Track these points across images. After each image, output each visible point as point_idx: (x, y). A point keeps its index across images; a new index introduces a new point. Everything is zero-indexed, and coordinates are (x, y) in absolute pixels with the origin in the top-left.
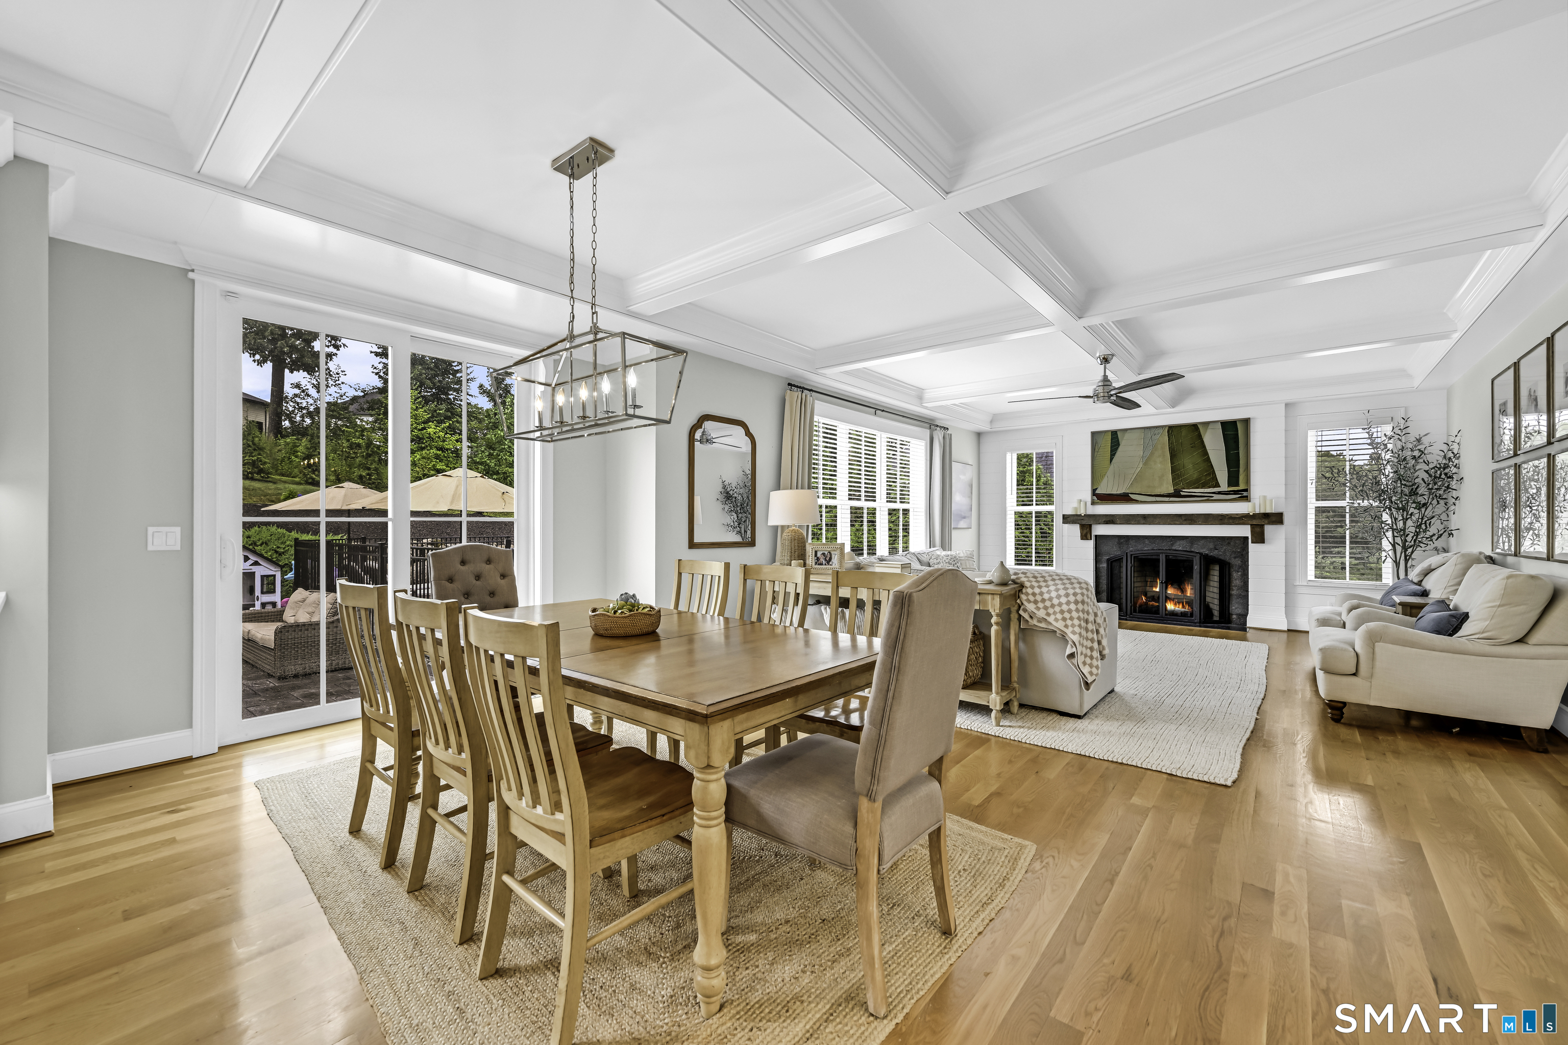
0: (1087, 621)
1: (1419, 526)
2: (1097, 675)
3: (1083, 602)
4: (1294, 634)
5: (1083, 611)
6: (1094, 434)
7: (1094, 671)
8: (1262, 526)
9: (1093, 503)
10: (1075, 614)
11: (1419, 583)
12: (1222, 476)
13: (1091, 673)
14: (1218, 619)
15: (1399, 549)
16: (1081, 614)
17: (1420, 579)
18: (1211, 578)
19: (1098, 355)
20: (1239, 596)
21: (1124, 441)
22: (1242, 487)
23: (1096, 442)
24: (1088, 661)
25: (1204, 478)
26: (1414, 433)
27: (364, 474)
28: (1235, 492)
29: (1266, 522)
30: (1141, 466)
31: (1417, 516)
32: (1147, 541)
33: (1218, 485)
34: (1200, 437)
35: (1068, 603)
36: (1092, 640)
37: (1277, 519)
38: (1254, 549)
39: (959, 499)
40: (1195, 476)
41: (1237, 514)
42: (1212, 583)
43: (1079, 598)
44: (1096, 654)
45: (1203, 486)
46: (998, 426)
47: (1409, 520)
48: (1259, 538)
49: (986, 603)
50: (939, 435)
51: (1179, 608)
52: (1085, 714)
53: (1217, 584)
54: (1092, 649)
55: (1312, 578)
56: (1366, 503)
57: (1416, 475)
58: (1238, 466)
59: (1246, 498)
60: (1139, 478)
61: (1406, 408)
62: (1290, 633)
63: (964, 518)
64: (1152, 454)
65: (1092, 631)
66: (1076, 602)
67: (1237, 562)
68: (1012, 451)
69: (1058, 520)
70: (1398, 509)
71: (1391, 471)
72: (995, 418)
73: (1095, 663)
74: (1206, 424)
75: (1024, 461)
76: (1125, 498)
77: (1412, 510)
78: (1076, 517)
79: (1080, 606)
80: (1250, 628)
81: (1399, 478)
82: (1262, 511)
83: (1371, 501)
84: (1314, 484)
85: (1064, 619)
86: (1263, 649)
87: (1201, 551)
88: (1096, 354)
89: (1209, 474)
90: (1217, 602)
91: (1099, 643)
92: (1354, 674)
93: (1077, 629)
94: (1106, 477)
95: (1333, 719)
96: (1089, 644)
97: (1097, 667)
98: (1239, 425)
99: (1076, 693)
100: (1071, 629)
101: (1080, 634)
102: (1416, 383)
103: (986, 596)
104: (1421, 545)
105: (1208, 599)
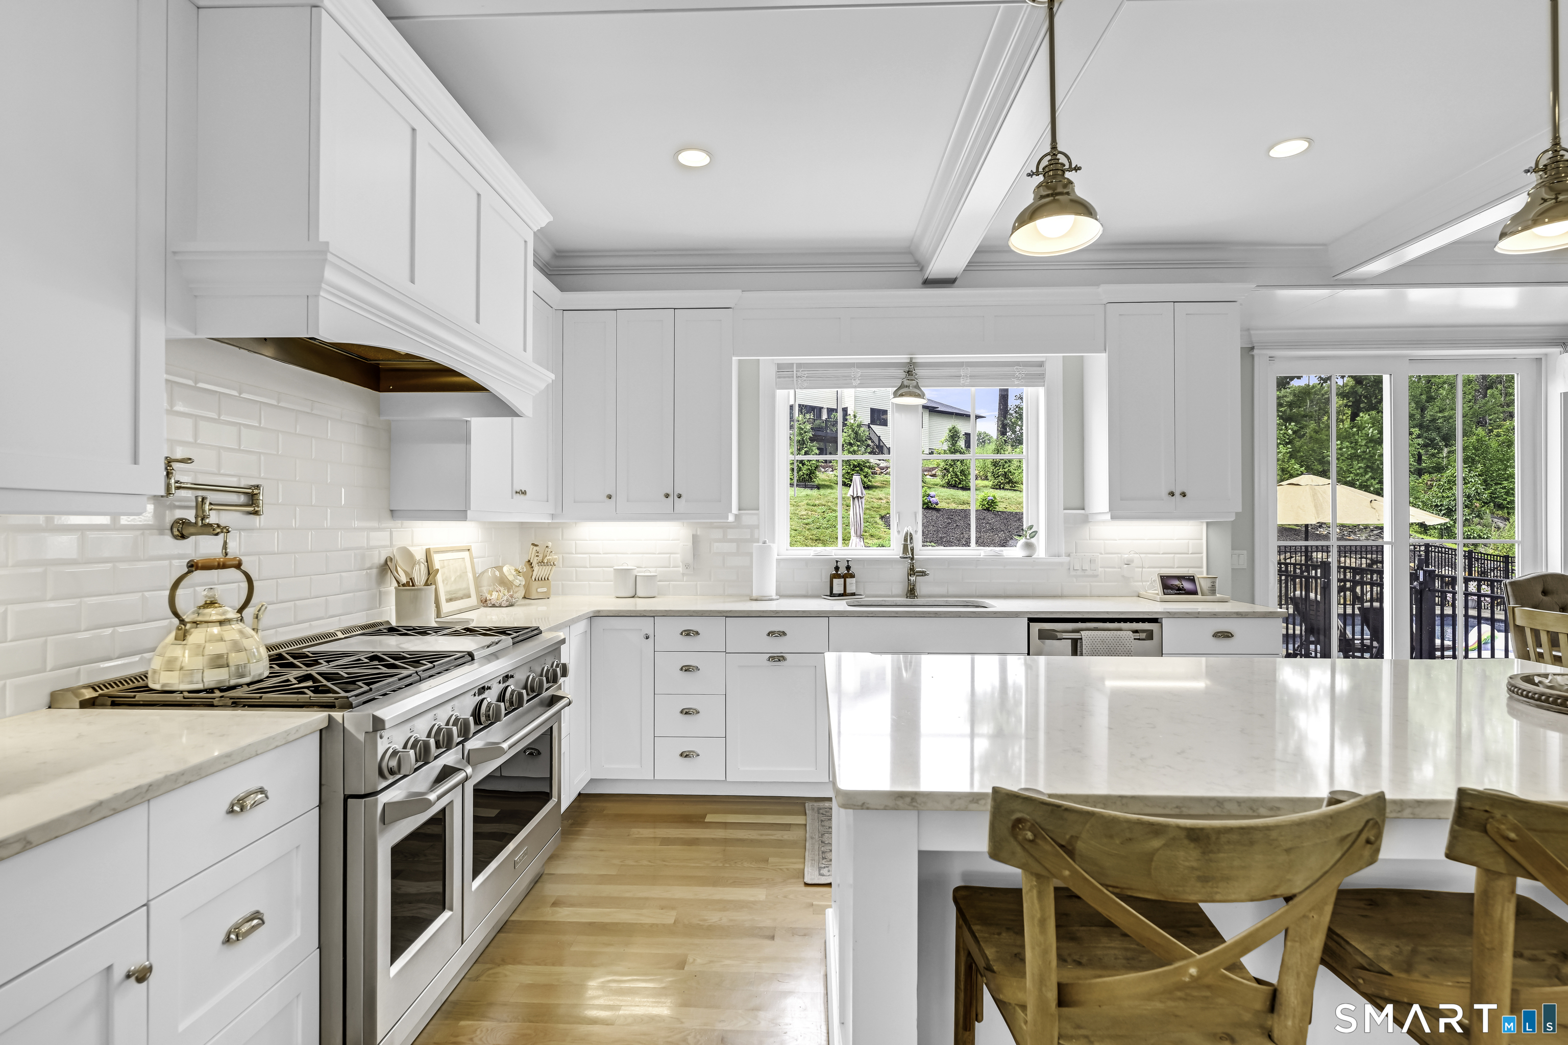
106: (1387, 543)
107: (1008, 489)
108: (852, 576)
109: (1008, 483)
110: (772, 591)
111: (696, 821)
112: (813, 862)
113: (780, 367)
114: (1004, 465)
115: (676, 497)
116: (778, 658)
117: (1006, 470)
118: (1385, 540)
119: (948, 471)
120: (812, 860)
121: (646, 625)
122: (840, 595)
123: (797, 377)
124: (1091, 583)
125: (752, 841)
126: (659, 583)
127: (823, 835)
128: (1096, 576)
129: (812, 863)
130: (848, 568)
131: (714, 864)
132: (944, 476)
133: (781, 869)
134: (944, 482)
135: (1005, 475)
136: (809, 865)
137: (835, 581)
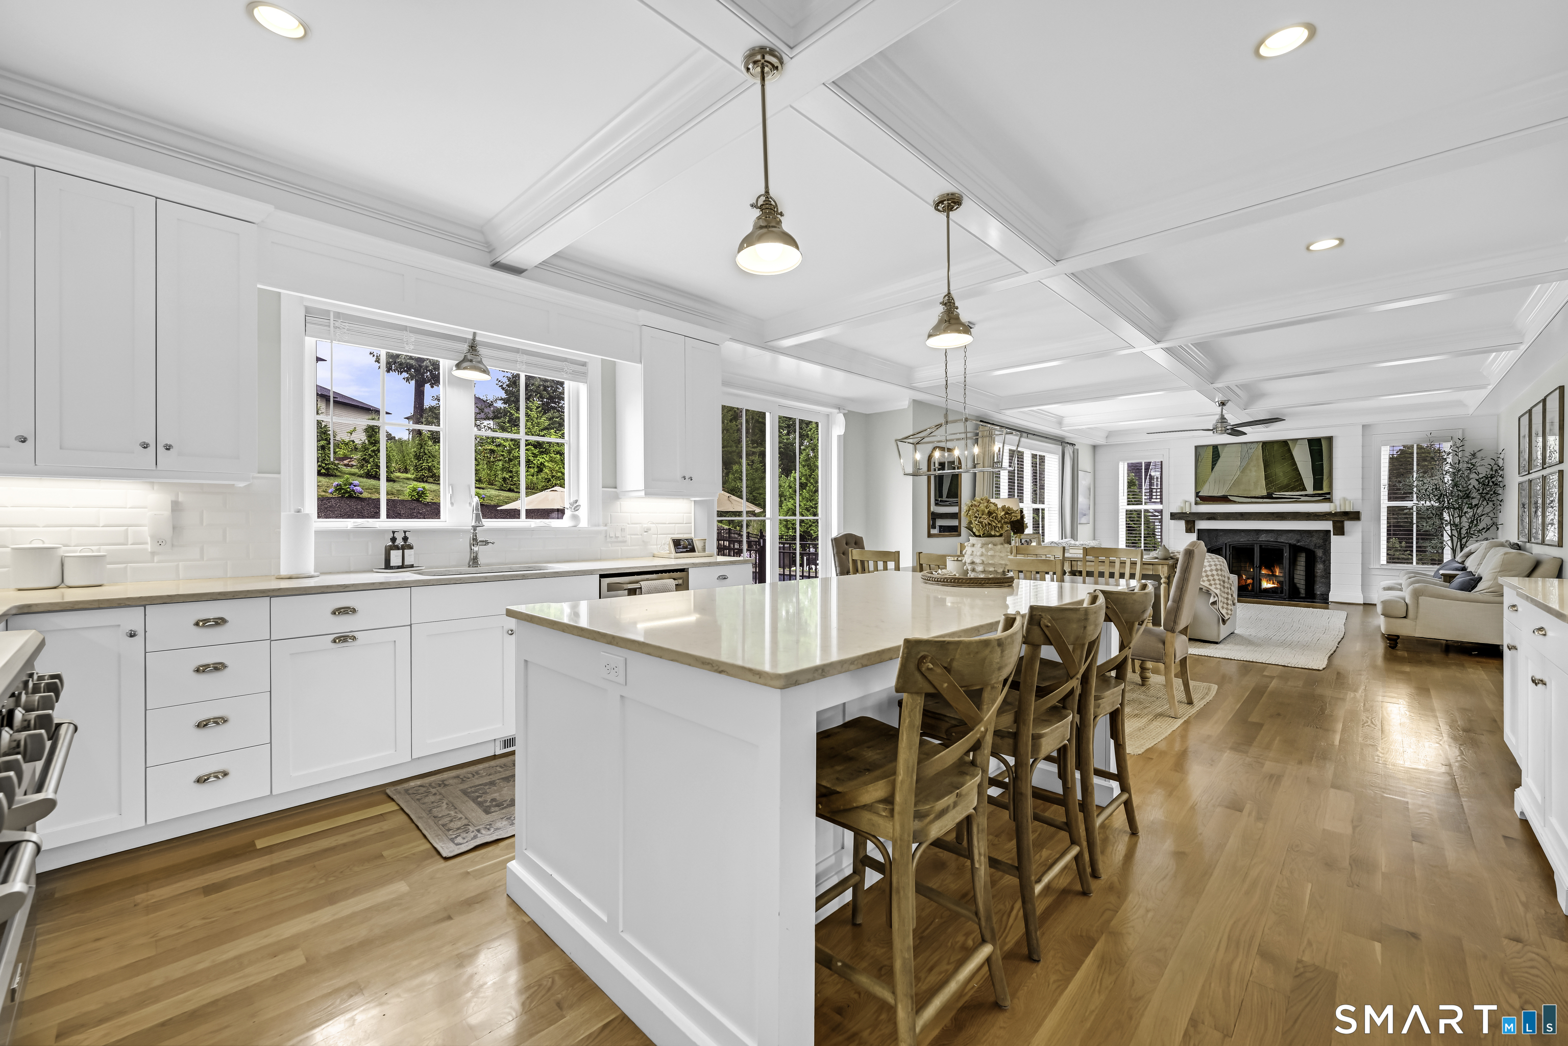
0: (1224, 582)
1: (1472, 522)
2: (1231, 615)
3: (1221, 570)
4: (1368, 606)
5: (1221, 575)
6: (1196, 447)
7: (1229, 612)
8: (1342, 522)
9: (1196, 503)
10: (1216, 577)
11: (1463, 563)
12: (1308, 482)
13: (1227, 614)
14: (1304, 596)
15: (1455, 539)
16: (1220, 577)
17: (1463, 560)
18: (1298, 563)
19: (1217, 400)
20: (1322, 577)
21: (1223, 454)
22: (1325, 490)
23: (1200, 455)
24: (1225, 606)
25: (1293, 483)
26: (1469, 450)
27: (507, 476)
28: (1320, 495)
29: (1346, 518)
30: (1238, 473)
31: (1471, 514)
32: (1243, 534)
33: (1305, 489)
34: (1289, 451)
35: (1211, 570)
36: (1228, 594)
37: (1355, 516)
38: (1335, 539)
39: (1082, 500)
40: (1285, 482)
41: (1321, 512)
42: (1298, 568)
43: (1219, 567)
44: (1230, 602)
45: (1292, 490)
46: (1112, 441)
47: (1464, 517)
48: (1340, 531)
49: (1157, 570)
50: (1069, 450)
51: (1270, 585)
52: (1220, 642)
53: (1303, 568)
54: (1227, 599)
55: (1385, 562)
56: (1428, 504)
57: (1469, 482)
58: (1322, 474)
59: (1329, 500)
60: (1237, 483)
61: (1463, 430)
62: (1365, 606)
63: (1085, 515)
64: (1248, 464)
65: (1227, 588)
66: (1217, 570)
67: (1319, 553)
68: (1123, 460)
69: (1166, 516)
70: (1455, 509)
71: (1450, 479)
72: (1110, 434)
73: (1229, 607)
74: (1295, 440)
75: (1135, 469)
76: (1224, 499)
77: (1465, 510)
78: (1182, 515)
79: (1219, 572)
80: (1331, 602)
81: (1455, 485)
82: (1343, 510)
83: (1432, 502)
84: (1386, 489)
85: (1209, 580)
86: (1343, 614)
87: (1290, 542)
88: (1215, 399)
89: (1297, 481)
90: (1303, 582)
91: (1232, 596)
92: (1405, 617)
93: (1218, 586)
94: (1208, 482)
95: (1390, 647)
96: (1226, 596)
97: (1231, 610)
98: (1324, 443)
99: (1216, 626)
100: (1214, 586)
101: (1220, 589)
102: (1471, 411)
103: (1157, 566)
104: (1474, 536)
105: (1296, 581)
106: (768, 519)
107: (432, 483)
108: (410, 547)
109: (432, 477)
110: (310, 569)
111: (248, 851)
112: (439, 837)
113: (309, 312)
114: (427, 460)
115: (161, 449)
116: (342, 639)
117: (430, 464)
118: (767, 516)
119: (367, 462)
120: (437, 836)
121: (132, 618)
122: (399, 567)
123: (335, 327)
124: (622, 548)
125: (345, 845)
126: (109, 566)
127: (430, 811)
128: (625, 542)
129: (439, 839)
130: (405, 539)
131: (312, 885)
132: (362, 467)
133: (405, 857)
134: (362, 472)
135: (430, 469)
136: (438, 841)
137: (393, 553)
